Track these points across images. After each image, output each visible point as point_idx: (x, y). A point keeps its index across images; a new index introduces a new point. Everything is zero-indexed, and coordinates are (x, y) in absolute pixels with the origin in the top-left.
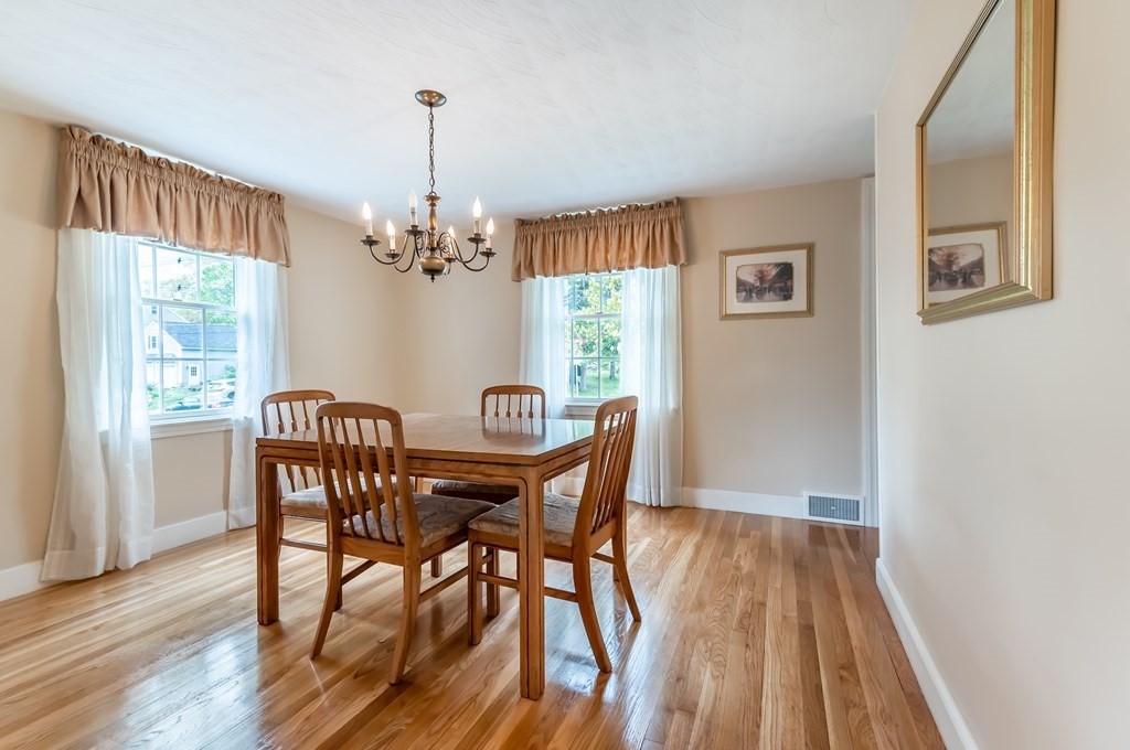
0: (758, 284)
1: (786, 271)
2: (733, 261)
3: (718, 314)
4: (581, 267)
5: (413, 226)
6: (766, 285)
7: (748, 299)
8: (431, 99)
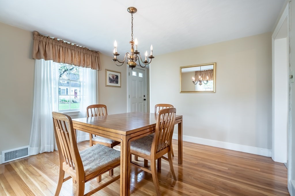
0: (113, 79)
1: (117, 77)
2: (108, 72)
3: (105, 85)
4: (70, 62)
5: (151, 56)
6: (114, 80)
7: (111, 82)
8: (133, 10)
